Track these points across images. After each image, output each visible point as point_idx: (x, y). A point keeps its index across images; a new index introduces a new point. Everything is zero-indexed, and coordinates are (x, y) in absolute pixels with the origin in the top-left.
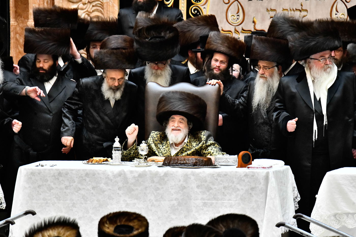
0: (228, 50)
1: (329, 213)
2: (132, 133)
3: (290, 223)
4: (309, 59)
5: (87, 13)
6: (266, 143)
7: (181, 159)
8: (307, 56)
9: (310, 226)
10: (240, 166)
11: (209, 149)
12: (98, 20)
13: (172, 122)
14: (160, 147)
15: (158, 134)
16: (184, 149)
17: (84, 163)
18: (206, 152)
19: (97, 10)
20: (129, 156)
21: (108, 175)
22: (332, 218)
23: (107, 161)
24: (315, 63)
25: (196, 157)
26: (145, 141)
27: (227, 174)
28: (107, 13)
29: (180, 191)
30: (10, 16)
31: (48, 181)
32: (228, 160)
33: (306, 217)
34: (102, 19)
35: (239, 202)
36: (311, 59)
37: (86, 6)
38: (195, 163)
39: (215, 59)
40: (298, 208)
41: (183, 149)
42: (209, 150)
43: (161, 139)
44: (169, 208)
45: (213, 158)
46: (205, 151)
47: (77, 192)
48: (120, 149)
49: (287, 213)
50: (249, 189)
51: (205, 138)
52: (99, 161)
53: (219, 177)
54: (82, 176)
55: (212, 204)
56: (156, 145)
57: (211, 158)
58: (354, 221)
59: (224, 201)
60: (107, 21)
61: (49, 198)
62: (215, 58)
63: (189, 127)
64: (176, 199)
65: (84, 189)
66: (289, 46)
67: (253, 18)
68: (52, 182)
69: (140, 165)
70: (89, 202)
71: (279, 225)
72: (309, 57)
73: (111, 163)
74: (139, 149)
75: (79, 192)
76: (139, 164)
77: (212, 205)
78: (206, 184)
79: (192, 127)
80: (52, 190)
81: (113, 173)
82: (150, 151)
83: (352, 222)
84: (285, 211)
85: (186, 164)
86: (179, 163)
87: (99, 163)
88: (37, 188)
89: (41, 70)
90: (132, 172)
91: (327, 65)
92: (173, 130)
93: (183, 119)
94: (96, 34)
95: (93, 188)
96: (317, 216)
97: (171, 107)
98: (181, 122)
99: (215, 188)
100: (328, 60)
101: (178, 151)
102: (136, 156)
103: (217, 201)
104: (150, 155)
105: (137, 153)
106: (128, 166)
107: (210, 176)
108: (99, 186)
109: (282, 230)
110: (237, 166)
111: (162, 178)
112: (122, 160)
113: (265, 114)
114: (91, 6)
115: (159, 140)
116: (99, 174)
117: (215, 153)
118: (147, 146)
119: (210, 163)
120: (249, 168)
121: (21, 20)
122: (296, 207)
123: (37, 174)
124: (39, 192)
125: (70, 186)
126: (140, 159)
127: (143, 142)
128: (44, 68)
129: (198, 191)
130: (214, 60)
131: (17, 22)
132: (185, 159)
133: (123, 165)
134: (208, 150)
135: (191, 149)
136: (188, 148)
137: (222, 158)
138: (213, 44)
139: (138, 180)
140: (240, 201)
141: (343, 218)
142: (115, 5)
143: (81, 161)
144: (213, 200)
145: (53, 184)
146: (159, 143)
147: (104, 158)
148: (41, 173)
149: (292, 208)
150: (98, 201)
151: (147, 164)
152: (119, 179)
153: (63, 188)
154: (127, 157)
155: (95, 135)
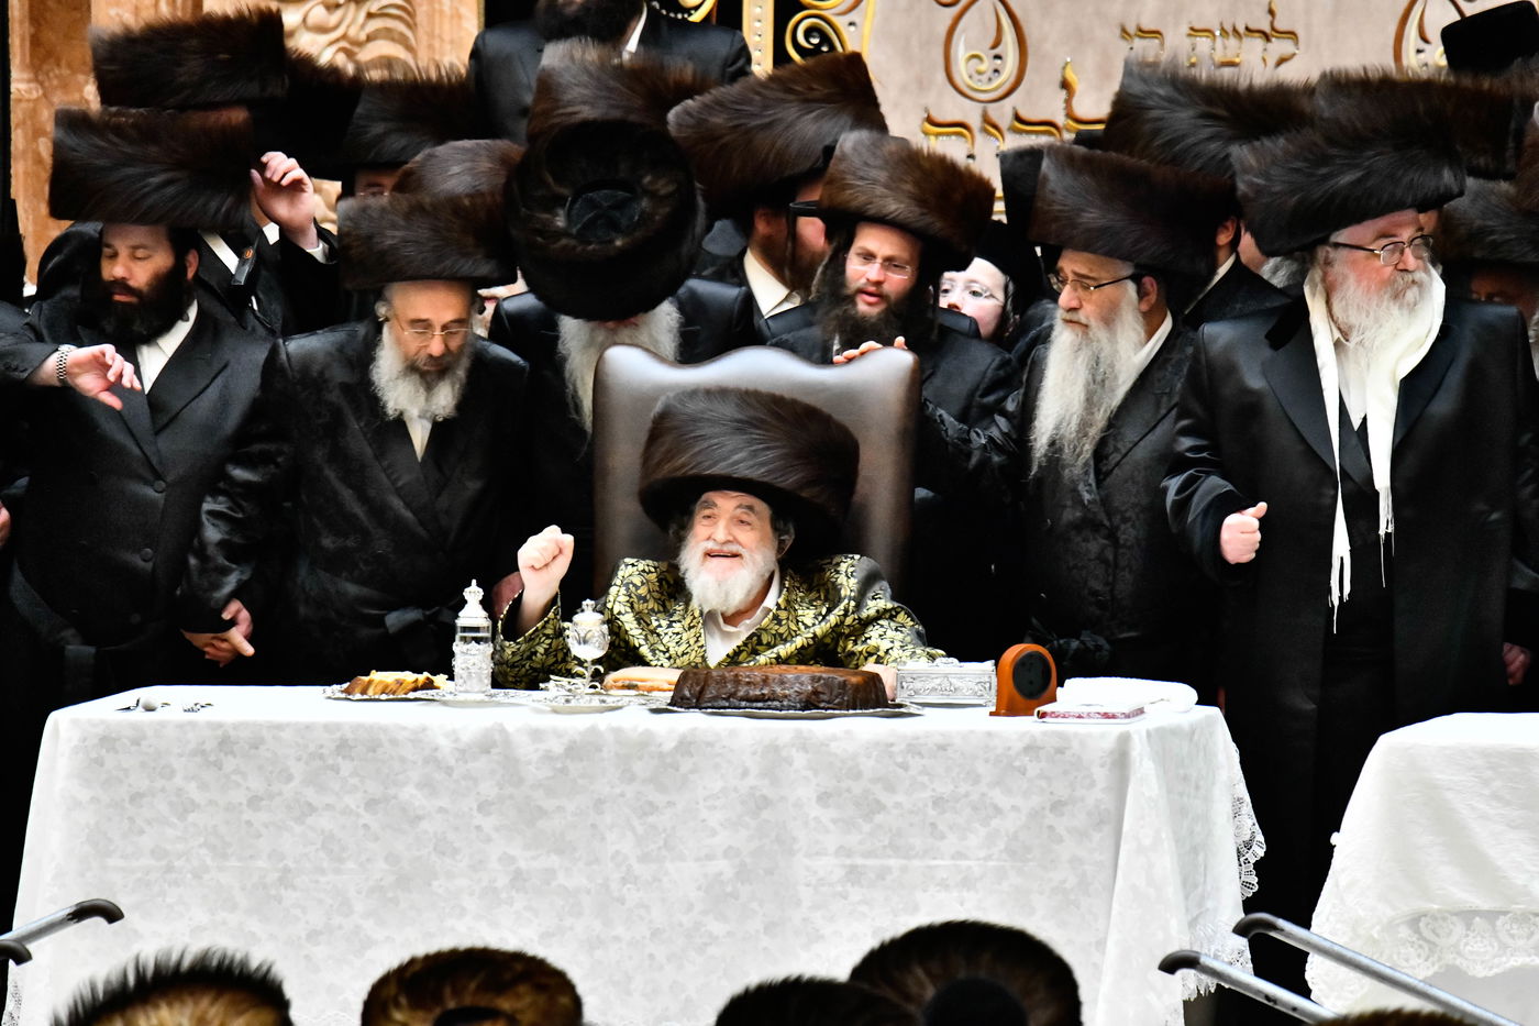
0: (917, 210)
1: (1390, 913)
2: (546, 565)
3: (1224, 955)
4: (1329, 249)
5: (343, 44)
6: (1094, 611)
7: (748, 676)
8: (1321, 235)
9: (1308, 967)
10: (1007, 708)
11: (871, 634)
12: (390, 75)
13: (705, 522)
14: (660, 626)
15: (650, 572)
16: (765, 638)
17: (329, 698)
18: (859, 648)
19: (388, 34)
20: (527, 667)
21: (436, 749)
22: (1404, 932)
23: (429, 685)
24: (1354, 263)
25: (813, 668)
26: (593, 602)
27: (949, 745)
28: (431, 47)
29: (747, 819)
30: (11, 57)
31: (173, 773)
32: (953, 681)
33: (1289, 931)
34: (405, 74)
35: (1002, 863)
36: (1337, 245)
37: (339, 14)
38: (809, 697)
39: (859, 251)
40: (1256, 888)
41: (759, 637)
42: (870, 638)
43: (662, 594)
44: (699, 888)
45: (887, 674)
46: (855, 643)
47: (300, 820)
48: (488, 635)
49: (1208, 910)
50: (1043, 808)
51: (855, 588)
52: (394, 687)
53: (913, 757)
54: (321, 751)
55: (882, 874)
56: (640, 619)
57: (878, 675)
58: (1496, 944)
59: (935, 858)
60: (429, 79)
61: (180, 847)
62: (861, 248)
63: (781, 542)
64: (729, 853)
65: (328, 807)
66: (1239, 193)
67: (1064, 68)
68: (193, 778)
69: (573, 703)
70: (350, 865)
71: (1171, 965)
72: (1328, 237)
73: (449, 697)
74: (567, 632)
75: (310, 820)
76: (568, 701)
77: (883, 879)
78: (857, 788)
79: (794, 540)
80: (193, 811)
81: (457, 740)
82: (617, 643)
83: (1489, 948)
84: (1200, 904)
85: (774, 700)
86: (741, 694)
87: (393, 695)
88: (127, 805)
89: (117, 291)
90: (536, 735)
91: (1404, 274)
92: (709, 554)
93: (750, 508)
94: (381, 138)
95: (371, 804)
96: (1338, 926)
97: (699, 459)
98: (742, 522)
99: (898, 805)
100: (1408, 251)
101: (740, 643)
102: (556, 662)
103: (903, 862)
104: (614, 659)
105: (562, 649)
106: (523, 710)
107: (875, 753)
108: (395, 797)
109: (1188, 983)
110: (993, 709)
111: (668, 760)
112: (496, 684)
113: (1090, 485)
114: (362, 15)
115: (656, 595)
116: (394, 742)
117: (895, 653)
118: (604, 623)
119: (877, 696)
120: (1042, 715)
121: (56, 77)
122: (1246, 885)
123: (129, 744)
124: (134, 822)
125: (271, 797)
126: (573, 677)
127: (588, 603)
128: (132, 283)
129: (827, 815)
130: (859, 254)
131: (41, 84)
132: (767, 678)
133: (499, 704)
134: (867, 639)
135: (792, 635)
136: (782, 630)
137: (928, 676)
138: (851, 186)
139: (564, 771)
140: (1005, 861)
141: (1450, 934)
142: (463, 10)
143: (319, 689)
144: (889, 857)
145: (198, 787)
146: (653, 610)
147: (416, 676)
148: (144, 737)
149: (1230, 887)
150: (392, 858)
151: (604, 701)
152: (481, 765)
153: (240, 804)
154: (517, 666)
155: (347, 580)
